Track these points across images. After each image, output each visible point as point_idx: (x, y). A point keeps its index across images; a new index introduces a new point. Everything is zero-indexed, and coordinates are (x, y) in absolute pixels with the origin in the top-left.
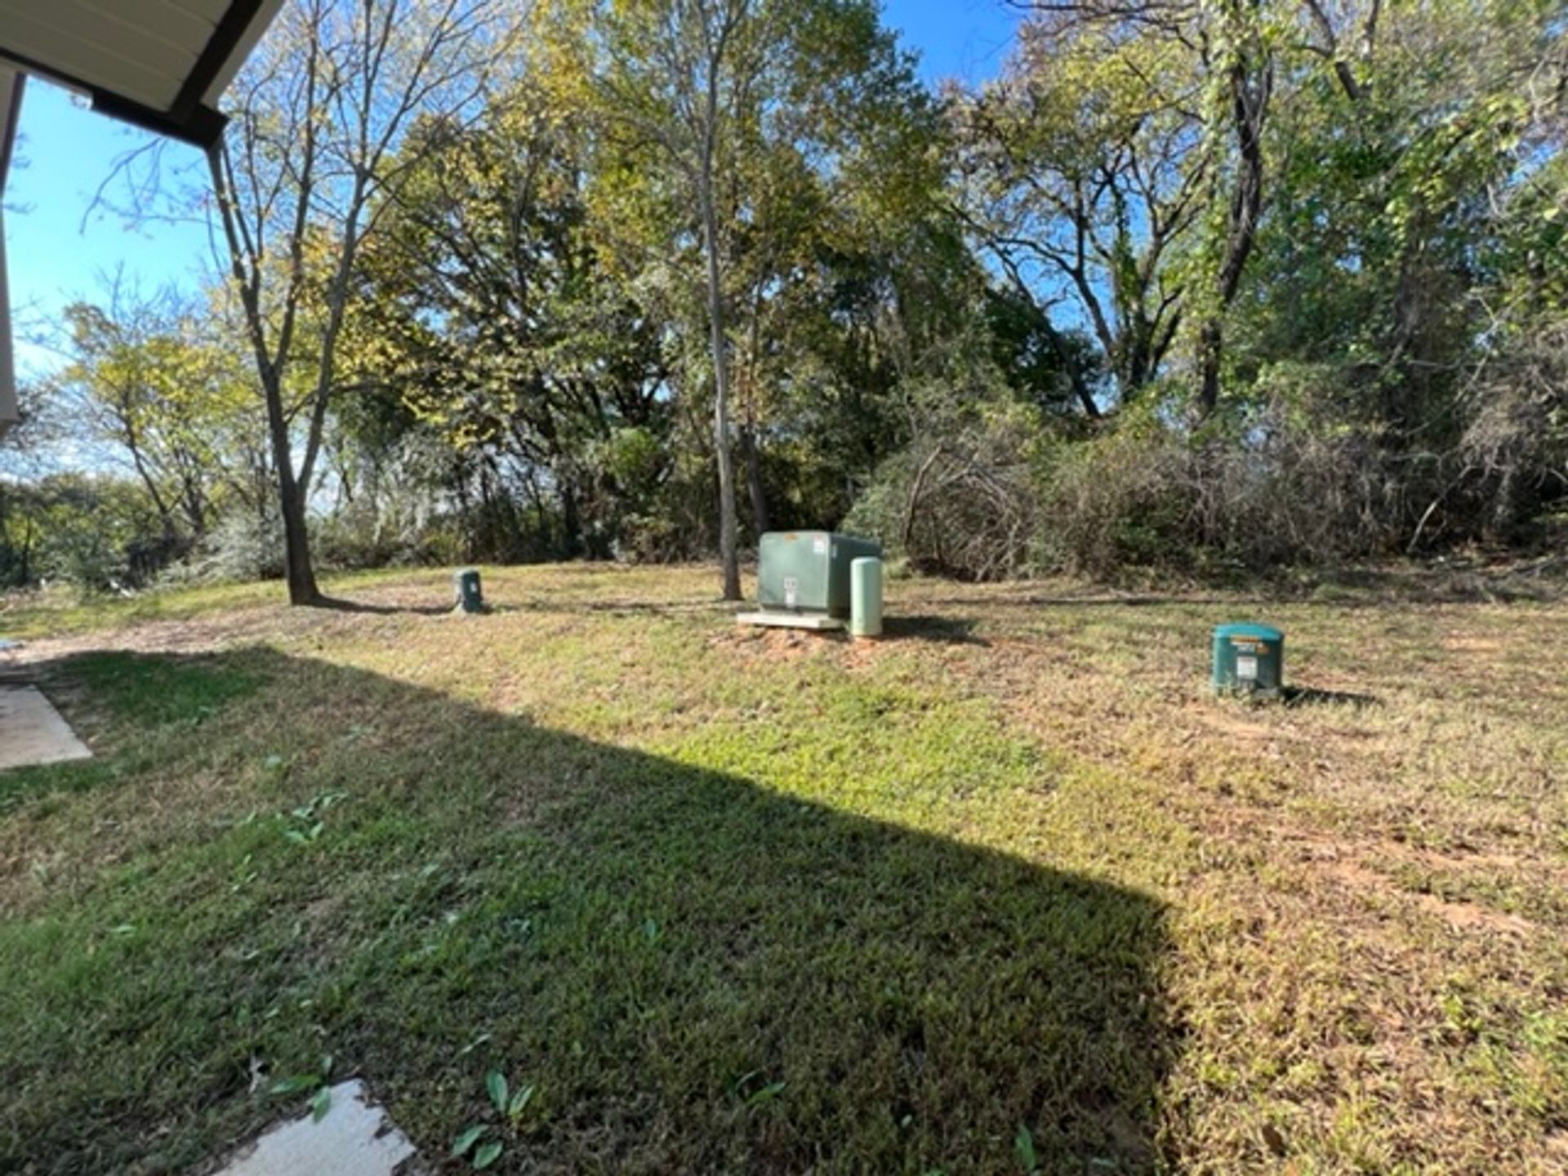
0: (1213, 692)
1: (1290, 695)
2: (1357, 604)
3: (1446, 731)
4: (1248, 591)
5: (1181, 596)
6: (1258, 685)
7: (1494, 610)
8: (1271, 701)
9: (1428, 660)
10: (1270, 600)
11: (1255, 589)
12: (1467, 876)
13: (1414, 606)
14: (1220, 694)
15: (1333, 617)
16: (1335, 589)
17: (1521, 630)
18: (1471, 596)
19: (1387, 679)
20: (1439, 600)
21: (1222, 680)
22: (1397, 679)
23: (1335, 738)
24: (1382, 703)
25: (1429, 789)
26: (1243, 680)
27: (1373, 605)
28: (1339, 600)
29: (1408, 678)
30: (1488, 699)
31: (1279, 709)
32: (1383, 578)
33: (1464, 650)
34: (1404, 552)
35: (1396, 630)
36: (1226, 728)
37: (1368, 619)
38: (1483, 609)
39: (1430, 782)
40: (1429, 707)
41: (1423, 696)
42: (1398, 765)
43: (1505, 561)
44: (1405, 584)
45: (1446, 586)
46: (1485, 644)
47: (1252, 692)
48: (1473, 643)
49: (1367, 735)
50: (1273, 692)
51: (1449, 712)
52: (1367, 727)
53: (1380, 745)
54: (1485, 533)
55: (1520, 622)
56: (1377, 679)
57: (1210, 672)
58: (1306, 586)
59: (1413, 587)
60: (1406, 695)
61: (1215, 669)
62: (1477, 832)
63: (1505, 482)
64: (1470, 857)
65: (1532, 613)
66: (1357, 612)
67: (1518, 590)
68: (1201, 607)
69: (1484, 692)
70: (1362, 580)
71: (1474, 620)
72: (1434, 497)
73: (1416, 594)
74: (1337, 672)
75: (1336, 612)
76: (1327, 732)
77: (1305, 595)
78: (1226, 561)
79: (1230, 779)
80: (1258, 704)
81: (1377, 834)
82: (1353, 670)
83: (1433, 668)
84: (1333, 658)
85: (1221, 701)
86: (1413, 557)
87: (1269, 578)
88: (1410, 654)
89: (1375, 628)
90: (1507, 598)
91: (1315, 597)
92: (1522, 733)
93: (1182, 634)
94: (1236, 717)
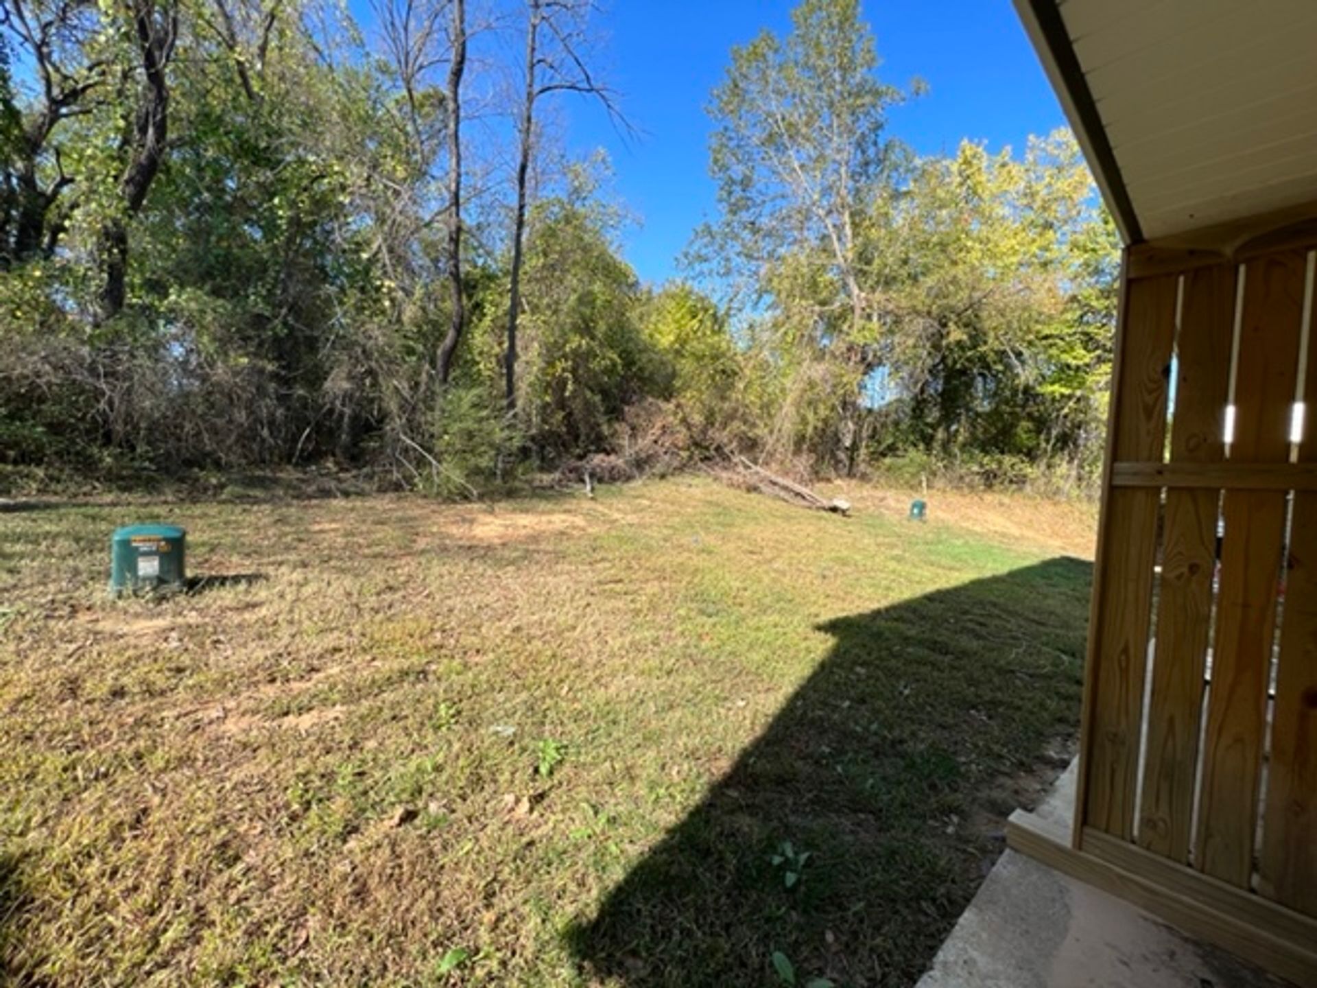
0: (112, 597)
1: (193, 585)
2: (257, 501)
3: (308, 590)
4: (160, 493)
5: (81, 499)
6: (161, 580)
7: (338, 503)
8: (174, 594)
9: (301, 540)
10: (182, 500)
11: (167, 490)
12: (313, 691)
13: (295, 502)
14: (120, 596)
15: (236, 513)
16: (239, 490)
17: (353, 515)
18: (326, 493)
19: (272, 559)
20: (310, 497)
21: (121, 582)
22: (279, 558)
23: (229, 613)
24: (267, 578)
25: (293, 636)
26: (145, 579)
27: (265, 501)
28: (242, 498)
29: (285, 557)
30: (332, 563)
31: (182, 599)
32: (276, 481)
33: (321, 531)
34: (289, 462)
35: (282, 520)
36: (126, 629)
37: (263, 514)
38: (335, 502)
39: (294, 630)
40: (297, 576)
41: (295, 568)
42: (275, 623)
43: (347, 470)
44: (289, 486)
45: (314, 487)
46: (334, 526)
47: (154, 589)
48: (327, 526)
49: (254, 606)
50: (176, 585)
51: (310, 576)
52: (256, 599)
53: (263, 611)
54: (338, 451)
55: (352, 509)
56: (265, 560)
57: (109, 576)
58: (215, 487)
59: (295, 488)
60: (284, 569)
61: (114, 572)
62: (321, 657)
63: (346, 419)
64: (316, 676)
65: (358, 504)
66: (255, 508)
67: (352, 489)
68: (106, 510)
69: (330, 558)
70: (261, 482)
71: (329, 511)
72: (308, 424)
73: (295, 493)
74: (235, 559)
75: (238, 509)
76: (223, 610)
77: (215, 495)
78: (136, 464)
79: (125, 680)
80: (161, 599)
81: (256, 684)
82: (248, 555)
83: (303, 546)
84: (233, 547)
85: (120, 603)
86: (296, 465)
87: (182, 480)
88: (289, 538)
89: (266, 520)
90: (346, 494)
91: (223, 497)
92: (348, 582)
93: (77, 540)
94: (137, 616)
